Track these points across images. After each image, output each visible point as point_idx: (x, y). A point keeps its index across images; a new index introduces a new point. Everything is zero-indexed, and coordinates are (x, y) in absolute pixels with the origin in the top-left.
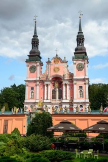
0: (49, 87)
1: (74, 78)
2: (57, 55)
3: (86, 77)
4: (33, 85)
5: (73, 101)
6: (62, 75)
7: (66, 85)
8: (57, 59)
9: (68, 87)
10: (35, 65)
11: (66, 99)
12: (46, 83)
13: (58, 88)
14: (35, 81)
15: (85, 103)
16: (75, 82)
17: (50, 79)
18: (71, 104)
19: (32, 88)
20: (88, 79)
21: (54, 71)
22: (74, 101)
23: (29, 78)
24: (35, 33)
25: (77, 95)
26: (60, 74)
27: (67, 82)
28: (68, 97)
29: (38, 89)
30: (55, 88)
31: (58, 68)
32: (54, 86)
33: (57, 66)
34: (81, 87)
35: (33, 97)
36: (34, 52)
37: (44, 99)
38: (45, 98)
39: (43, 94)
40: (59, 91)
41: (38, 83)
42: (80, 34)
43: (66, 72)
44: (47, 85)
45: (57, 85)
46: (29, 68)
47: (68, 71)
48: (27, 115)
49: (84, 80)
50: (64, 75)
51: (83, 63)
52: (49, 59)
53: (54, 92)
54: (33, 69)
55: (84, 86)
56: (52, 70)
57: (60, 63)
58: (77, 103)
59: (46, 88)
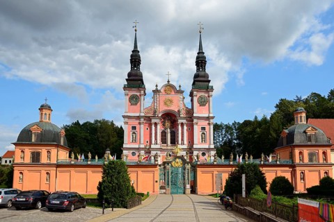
0: (159, 127)
1: (195, 115)
2: (168, 82)
3: (211, 115)
4: (135, 123)
5: (192, 146)
6: (176, 110)
7: (182, 124)
8: (169, 87)
9: (185, 127)
10: (138, 94)
11: (183, 144)
12: (153, 121)
13: (170, 129)
14: (138, 118)
15: (209, 150)
16: (195, 121)
17: (160, 116)
18: (190, 150)
19: (134, 128)
20: (213, 118)
21: (165, 104)
22: (195, 146)
23: (129, 112)
24: (136, 46)
25: (199, 139)
26: (174, 108)
27: (184, 121)
28: (186, 142)
29: (142, 129)
30: (166, 129)
31: (171, 101)
32: (164, 125)
33: (169, 97)
34: (203, 129)
35: (134, 141)
36: (136, 75)
37: (151, 143)
38: (153, 142)
39: (148, 136)
40: (171, 133)
41: (142, 120)
42: (200, 55)
43: (182, 107)
44: (156, 124)
45: (168, 124)
46: (128, 98)
47: (185, 105)
48: (160, 166)
49: (208, 118)
50: (179, 111)
51: (207, 95)
52: (157, 86)
53: (164, 134)
54: (134, 100)
55: (207, 128)
56: (162, 103)
57: (173, 93)
58: (199, 149)
59: (153, 127)
